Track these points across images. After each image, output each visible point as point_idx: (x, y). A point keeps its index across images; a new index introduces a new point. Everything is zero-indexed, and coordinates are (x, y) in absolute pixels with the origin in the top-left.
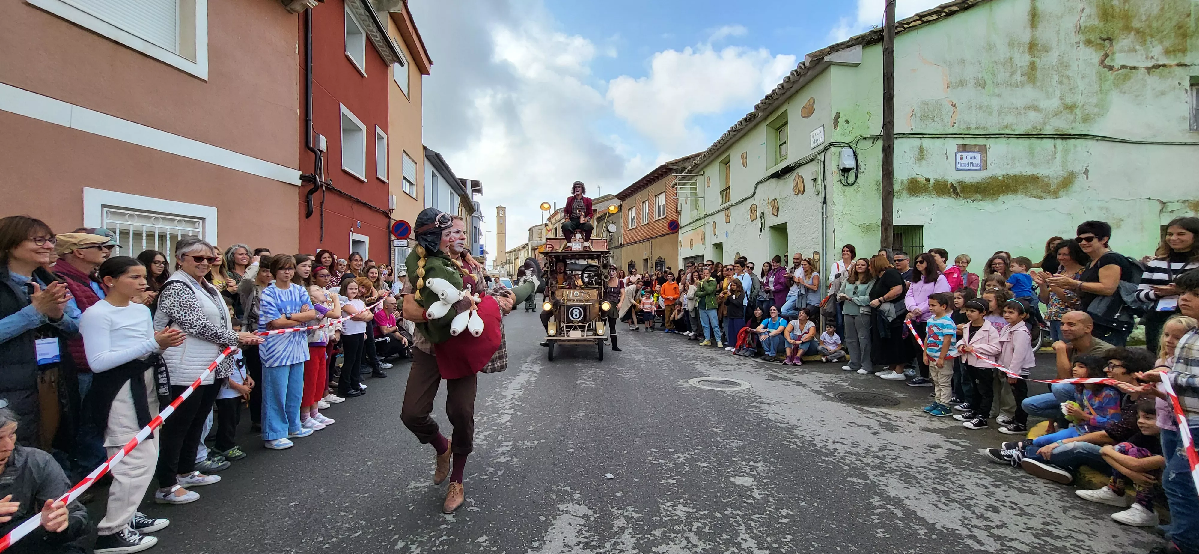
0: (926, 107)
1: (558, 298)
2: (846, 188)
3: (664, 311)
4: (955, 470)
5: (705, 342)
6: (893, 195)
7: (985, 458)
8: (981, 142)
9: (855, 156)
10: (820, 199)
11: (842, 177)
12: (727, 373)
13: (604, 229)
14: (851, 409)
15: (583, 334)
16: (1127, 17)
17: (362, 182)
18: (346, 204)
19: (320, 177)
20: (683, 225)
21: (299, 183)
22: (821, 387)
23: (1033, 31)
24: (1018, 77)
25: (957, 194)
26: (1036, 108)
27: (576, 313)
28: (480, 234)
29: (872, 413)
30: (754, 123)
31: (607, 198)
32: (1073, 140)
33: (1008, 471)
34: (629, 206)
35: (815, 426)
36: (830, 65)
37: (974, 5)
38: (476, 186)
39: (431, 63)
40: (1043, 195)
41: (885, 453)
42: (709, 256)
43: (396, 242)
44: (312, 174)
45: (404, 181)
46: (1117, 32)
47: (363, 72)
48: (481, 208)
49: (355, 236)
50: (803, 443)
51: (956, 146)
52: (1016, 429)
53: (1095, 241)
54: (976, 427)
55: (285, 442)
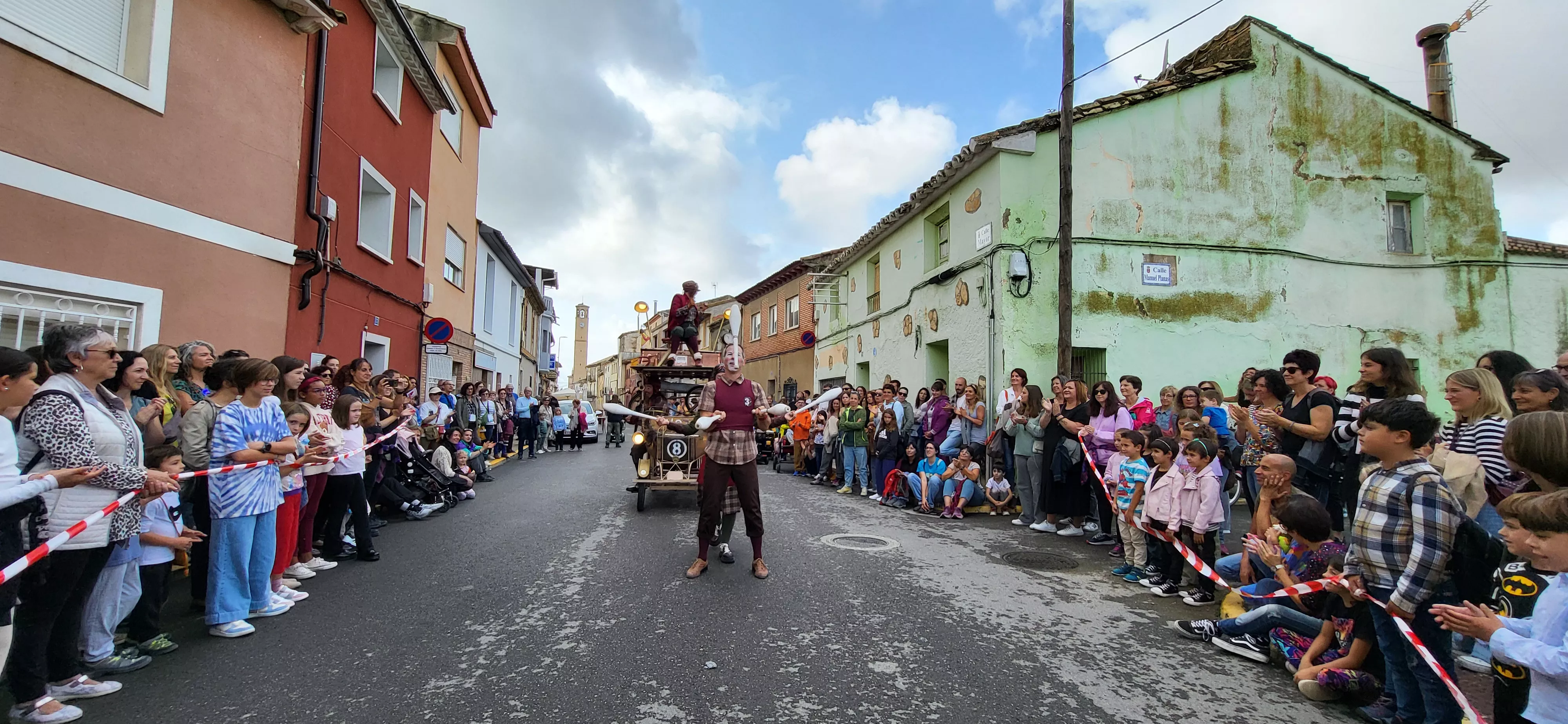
0: (1108, 208)
2: (1017, 299)
4: (1140, 648)
5: (845, 488)
6: (1071, 311)
7: (1174, 632)
8: (1170, 252)
9: (1028, 261)
10: (988, 313)
11: (1012, 287)
12: (870, 528)
13: (718, 339)
14: (1020, 574)
15: (685, 475)
16: (1320, 122)
17: (385, 263)
18: (359, 292)
19: (324, 254)
20: (820, 338)
21: (292, 260)
22: (985, 546)
23: (1223, 129)
24: (1209, 180)
25: (1144, 313)
26: (1229, 217)
27: (677, 448)
28: (552, 340)
29: (1046, 578)
30: (910, 215)
31: (724, 301)
32: (1269, 256)
33: (1200, 647)
34: (752, 311)
35: (976, 596)
36: (999, 152)
37: (1160, 95)
38: (549, 277)
39: (493, 112)
40: (1239, 317)
41: (1058, 628)
42: (853, 379)
43: (430, 348)
44: (312, 250)
45: (446, 265)
46: (1311, 137)
47: (397, 117)
48: (555, 305)
49: (369, 337)
50: (960, 617)
51: (1143, 256)
52: (1202, 599)
53: (1298, 373)
54: (1165, 595)
55: (241, 627)
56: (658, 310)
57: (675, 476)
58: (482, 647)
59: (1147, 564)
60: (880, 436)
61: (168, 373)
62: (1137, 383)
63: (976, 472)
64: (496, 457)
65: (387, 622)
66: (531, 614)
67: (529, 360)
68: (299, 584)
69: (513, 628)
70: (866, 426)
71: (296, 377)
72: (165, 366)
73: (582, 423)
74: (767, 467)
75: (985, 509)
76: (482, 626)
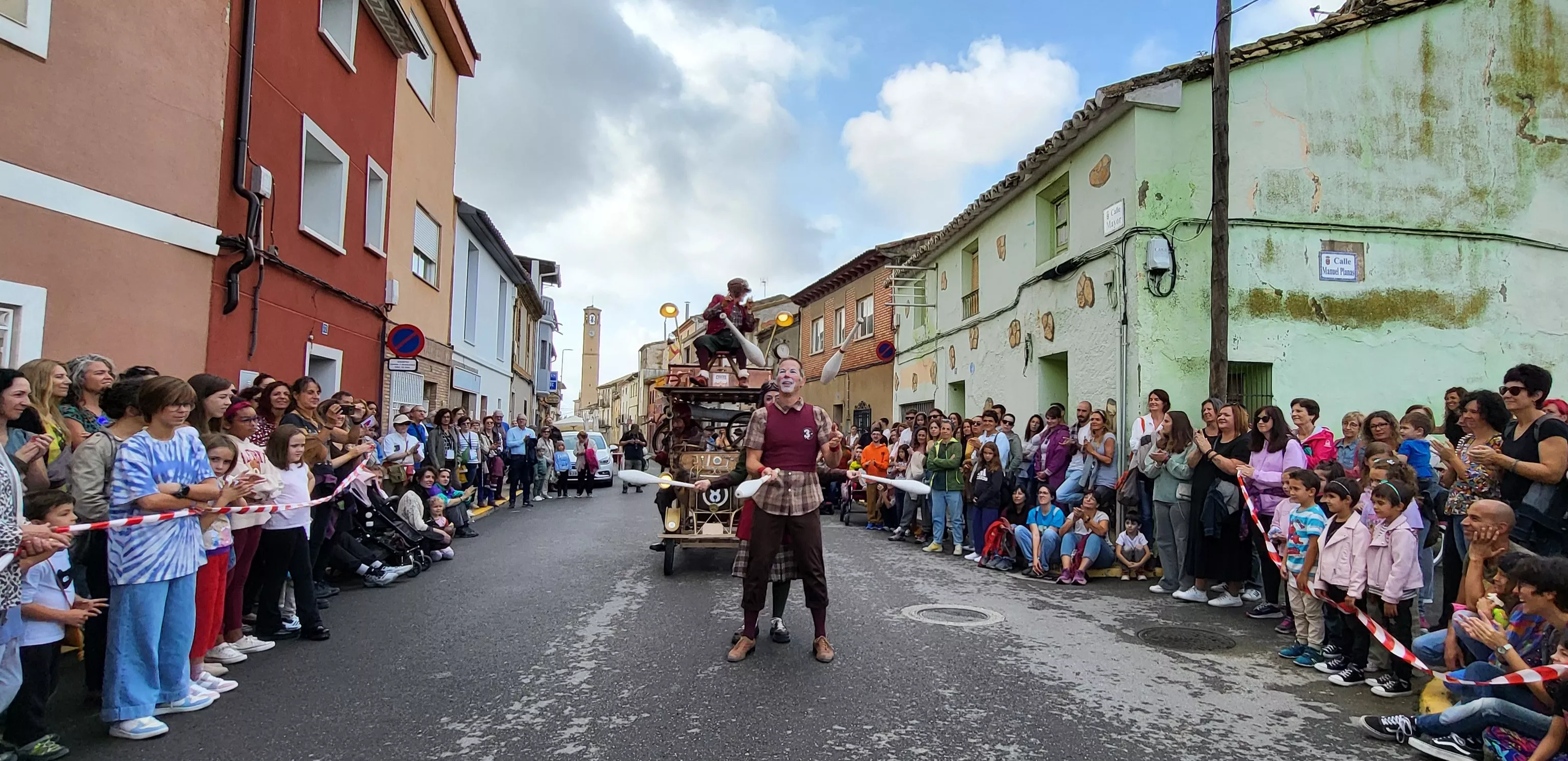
0: (1275, 180)
2: (1158, 299)
4: (1315, 752)
5: (933, 546)
6: (1227, 314)
7: (1359, 731)
8: (1356, 237)
9: (1172, 250)
10: (1119, 317)
11: (1151, 282)
12: (965, 597)
13: (769, 352)
14: (1160, 656)
15: (726, 529)
16: (1552, 67)
17: (336, 254)
18: (303, 292)
19: (257, 242)
20: (901, 350)
21: (215, 250)
22: (1115, 620)
23: (1426, 78)
24: (1406, 144)
25: (1322, 317)
26: (1433, 192)
27: (715, 493)
28: (553, 353)
29: (1193, 661)
30: (1017, 190)
31: (776, 302)
32: (1484, 242)
33: (1392, 751)
34: (812, 316)
35: (1103, 684)
36: (1133, 107)
37: (1344, 32)
38: (549, 271)
39: (476, 56)
40: (1445, 322)
41: (1209, 726)
42: (944, 403)
43: (395, 363)
44: (240, 236)
45: (415, 256)
46: (1539, 87)
47: (350, 63)
48: (556, 308)
49: (315, 349)
50: (1082, 712)
51: (1320, 243)
52: (1397, 688)
53: (1523, 394)
54: (1348, 684)
56: (690, 315)
57: (713, 530)
58: (463, 751)
59: (1325, 643)
60: (979, 478)
61: (55, 397)
62: (1312, 408)
63: (1104, 525)
64: (481, 505)
65: (339, 718)
66: (526, 709)
67: (522, 378)
68: (226, 670)
69: (503, 727)
70: (961, 465)
71: (219, 402)
72: (51, 388)
73: (589, 461)
74: (832, 517)
75: (1115, 572)
76: (463, 725)
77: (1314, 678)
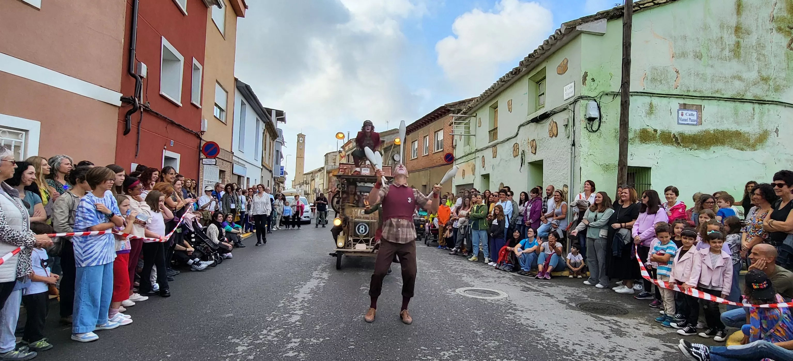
0: (655, 72)
1: (348, 215)
2: (591, 133)
3: (438, 230)
5: (473, 258)
6: (628, 141)
8: (697, 102)
9: (599, 108)
10: (570, 142)
11: (588, 125)
12: (488, 284)
13: (390, 158)
14: (589, 317)
15: (368, 247)
17: (177, 106)
18: (161, 125)
19: (139, 100)
20: (457, 158)
21: (119, 103)
22: (565, 298)
23: (738, 18)
24: (726, 53)
25: (678, 143)
26: (740, 78)
27: (362, 228)
28: (282, 157)
29: (606, 320)
30: (519, 76)
31: (394, 132)
32: (767, 105)
34: (412, 139)
35: (559, 331)
36: (581, 33)
38: (280, 115)
39: (246, 7)
40: (745, 147)
41: (614, 354)
43: (205, 161)
44: (132, 97)
45: (215, 107)
47: (184, 10)
48: (283, 134)
49: (167, 153)
50: (548, 344)
51: (678, 105)
53: (785, 187)
54: (687, 334)
55: (92, 336)
56: (350, 138)
57: (361, 247)
58: (239, 353)
59: (676, 313)
60: (493, 223)
61: (44, 175)
63: (560, 249)
65: (179, 335)
66: (269, 333)
67: (267, 169)
68: (125, 309)
71: (120, 178)
72: (42, 170)
73: (300, 211)
74: (421, 242)
75: (566, 273)
76: (239, 340)
77: (670, 331)
